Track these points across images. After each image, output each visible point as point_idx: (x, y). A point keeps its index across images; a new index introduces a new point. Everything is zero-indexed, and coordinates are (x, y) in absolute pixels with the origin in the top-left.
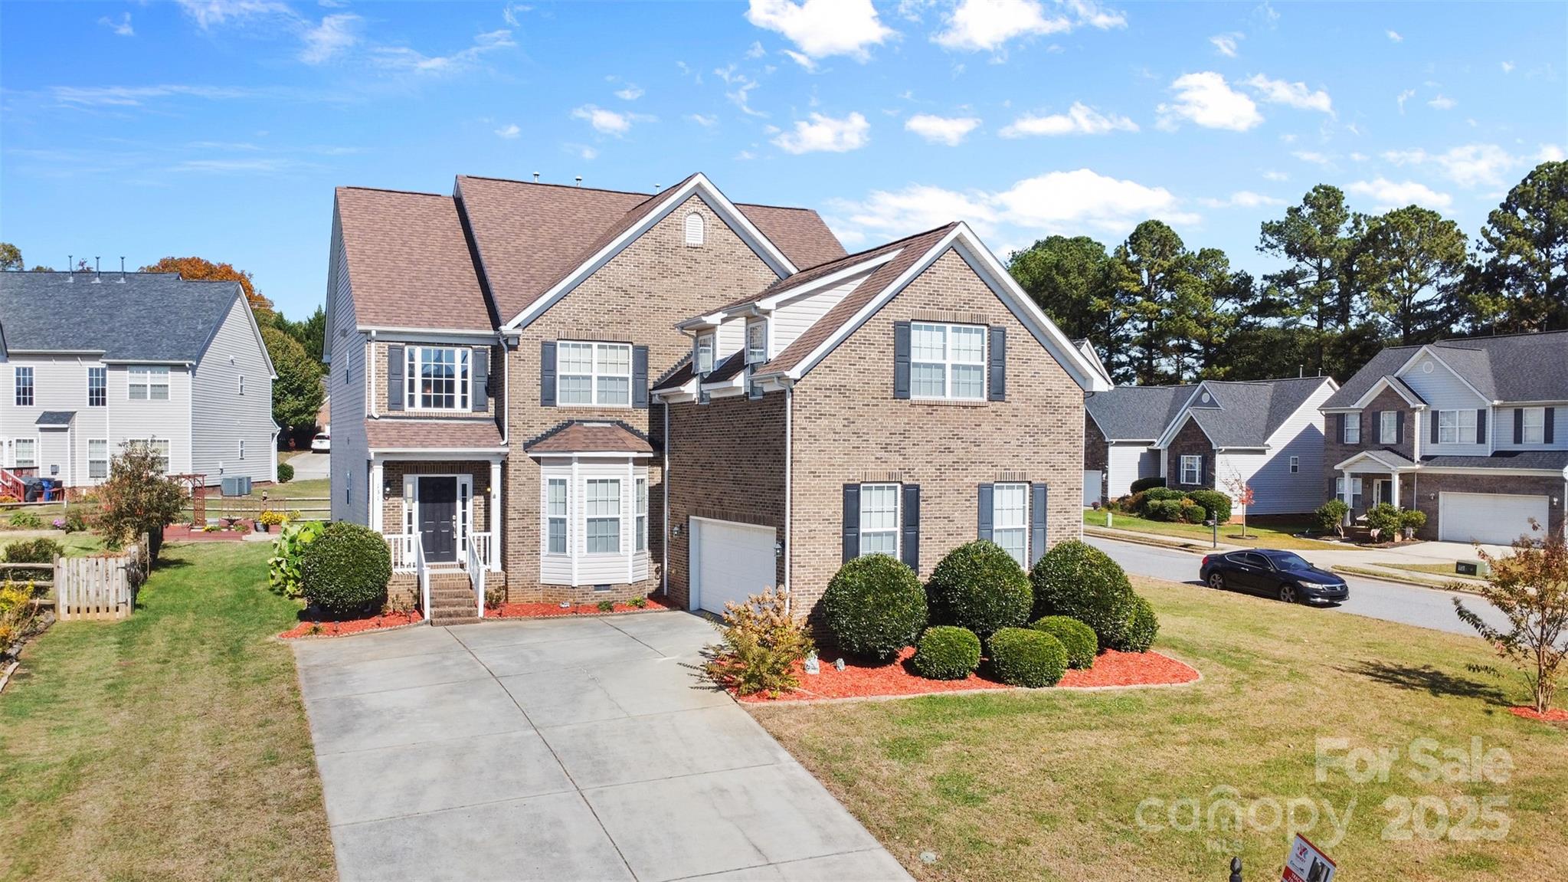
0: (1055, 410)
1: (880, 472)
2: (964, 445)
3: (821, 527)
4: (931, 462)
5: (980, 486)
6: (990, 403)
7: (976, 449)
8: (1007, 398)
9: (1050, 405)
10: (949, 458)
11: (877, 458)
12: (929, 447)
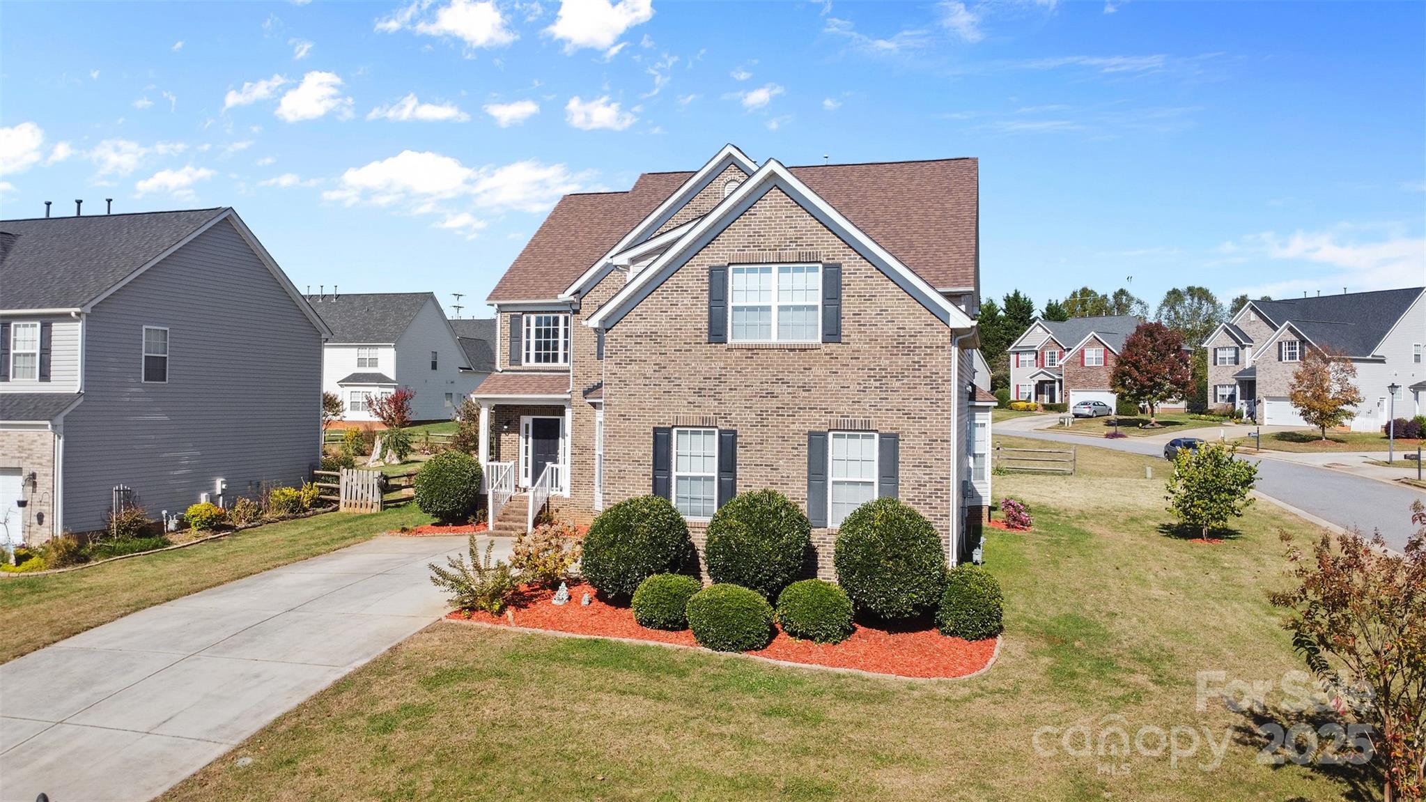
0: (911, 351)
1: (694, 416)
2: (790, 390)
3: (631, 468)
4: (751, 407)
5: (811, 434)
6: (823, 346)
7: (806, 394)
8: (844, 340)
9: (902, 345)
10: (774, 403)
11: (689, 403)
12: (748, 391)
